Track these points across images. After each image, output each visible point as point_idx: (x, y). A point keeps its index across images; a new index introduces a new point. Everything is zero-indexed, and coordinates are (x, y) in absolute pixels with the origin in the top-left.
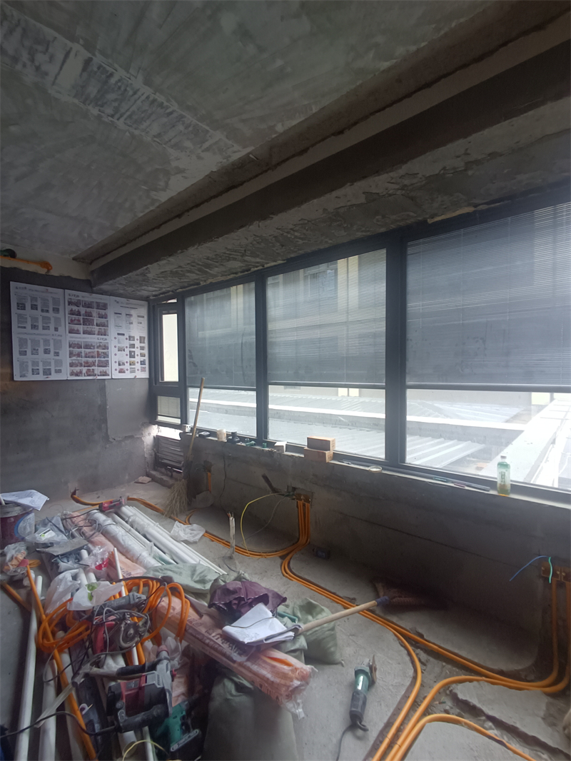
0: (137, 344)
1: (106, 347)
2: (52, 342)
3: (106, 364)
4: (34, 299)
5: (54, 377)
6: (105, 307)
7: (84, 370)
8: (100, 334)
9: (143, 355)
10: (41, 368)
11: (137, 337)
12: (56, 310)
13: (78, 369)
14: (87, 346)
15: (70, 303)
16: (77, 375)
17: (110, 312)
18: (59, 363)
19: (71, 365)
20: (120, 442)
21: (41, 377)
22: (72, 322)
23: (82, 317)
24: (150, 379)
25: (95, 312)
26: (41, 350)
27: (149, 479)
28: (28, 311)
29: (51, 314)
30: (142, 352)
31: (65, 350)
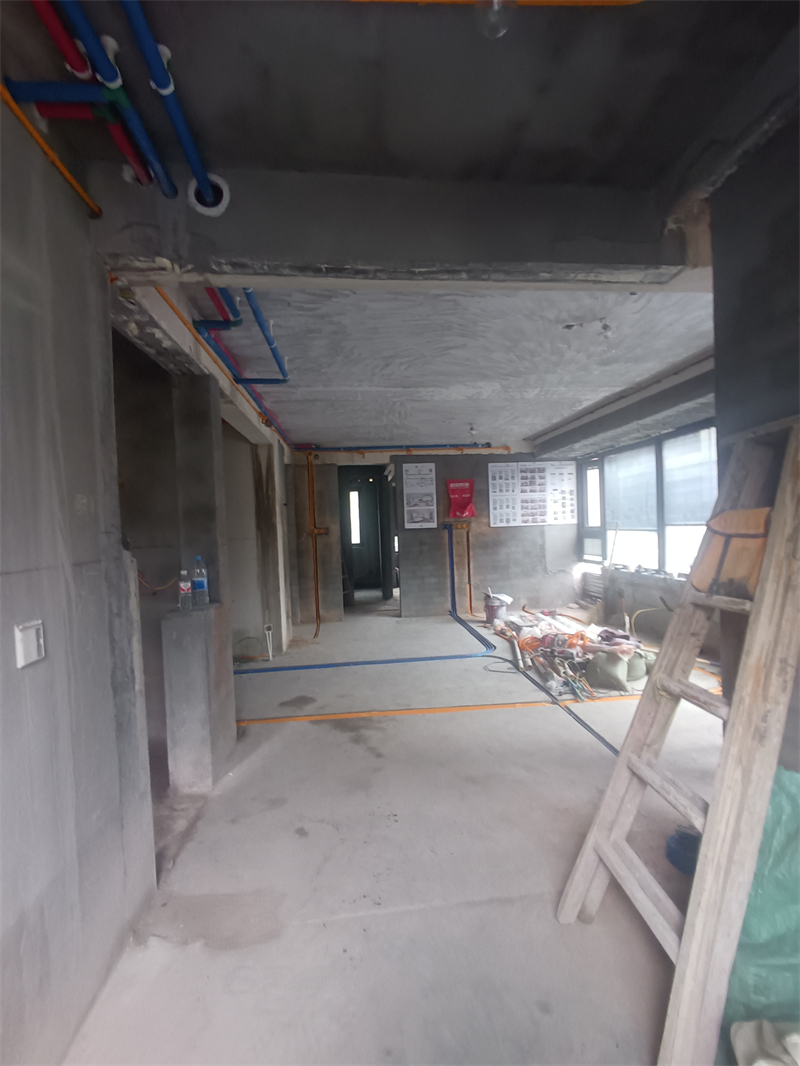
0: (568, 496)
1: (544, 501)
2: (511, 500)
3: (543, 514)
4: (500, 472)
5: (512, 524)
6: (542, 470)
7: (530, 518)
8: (541, 491)
9: (572, 505)
10: (504, 518)
11: (567, 490)
12: (513, 478)
13: (525, 518)
14: (532, 501)
15: (522, 471)
16: (526, 522)
17: (547, 474)
18: (515, 514)
19: (522, 515)
20: (555, 574)
21: (504, 524)
22: (522, 485)
23: (528, 481)
24: (578, 525)
25: (537, 475)
26: (504, 506)
27: (577, 606)
28: (498, 481)
29: (510, 481)
30: (571, 502)
31: (519, 505)
